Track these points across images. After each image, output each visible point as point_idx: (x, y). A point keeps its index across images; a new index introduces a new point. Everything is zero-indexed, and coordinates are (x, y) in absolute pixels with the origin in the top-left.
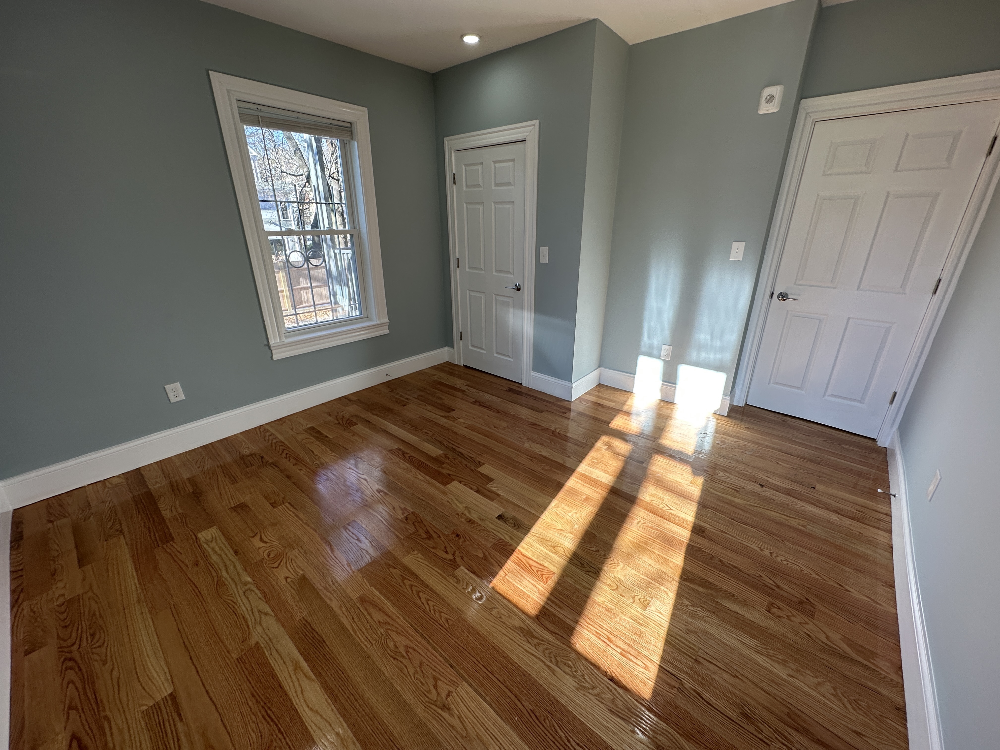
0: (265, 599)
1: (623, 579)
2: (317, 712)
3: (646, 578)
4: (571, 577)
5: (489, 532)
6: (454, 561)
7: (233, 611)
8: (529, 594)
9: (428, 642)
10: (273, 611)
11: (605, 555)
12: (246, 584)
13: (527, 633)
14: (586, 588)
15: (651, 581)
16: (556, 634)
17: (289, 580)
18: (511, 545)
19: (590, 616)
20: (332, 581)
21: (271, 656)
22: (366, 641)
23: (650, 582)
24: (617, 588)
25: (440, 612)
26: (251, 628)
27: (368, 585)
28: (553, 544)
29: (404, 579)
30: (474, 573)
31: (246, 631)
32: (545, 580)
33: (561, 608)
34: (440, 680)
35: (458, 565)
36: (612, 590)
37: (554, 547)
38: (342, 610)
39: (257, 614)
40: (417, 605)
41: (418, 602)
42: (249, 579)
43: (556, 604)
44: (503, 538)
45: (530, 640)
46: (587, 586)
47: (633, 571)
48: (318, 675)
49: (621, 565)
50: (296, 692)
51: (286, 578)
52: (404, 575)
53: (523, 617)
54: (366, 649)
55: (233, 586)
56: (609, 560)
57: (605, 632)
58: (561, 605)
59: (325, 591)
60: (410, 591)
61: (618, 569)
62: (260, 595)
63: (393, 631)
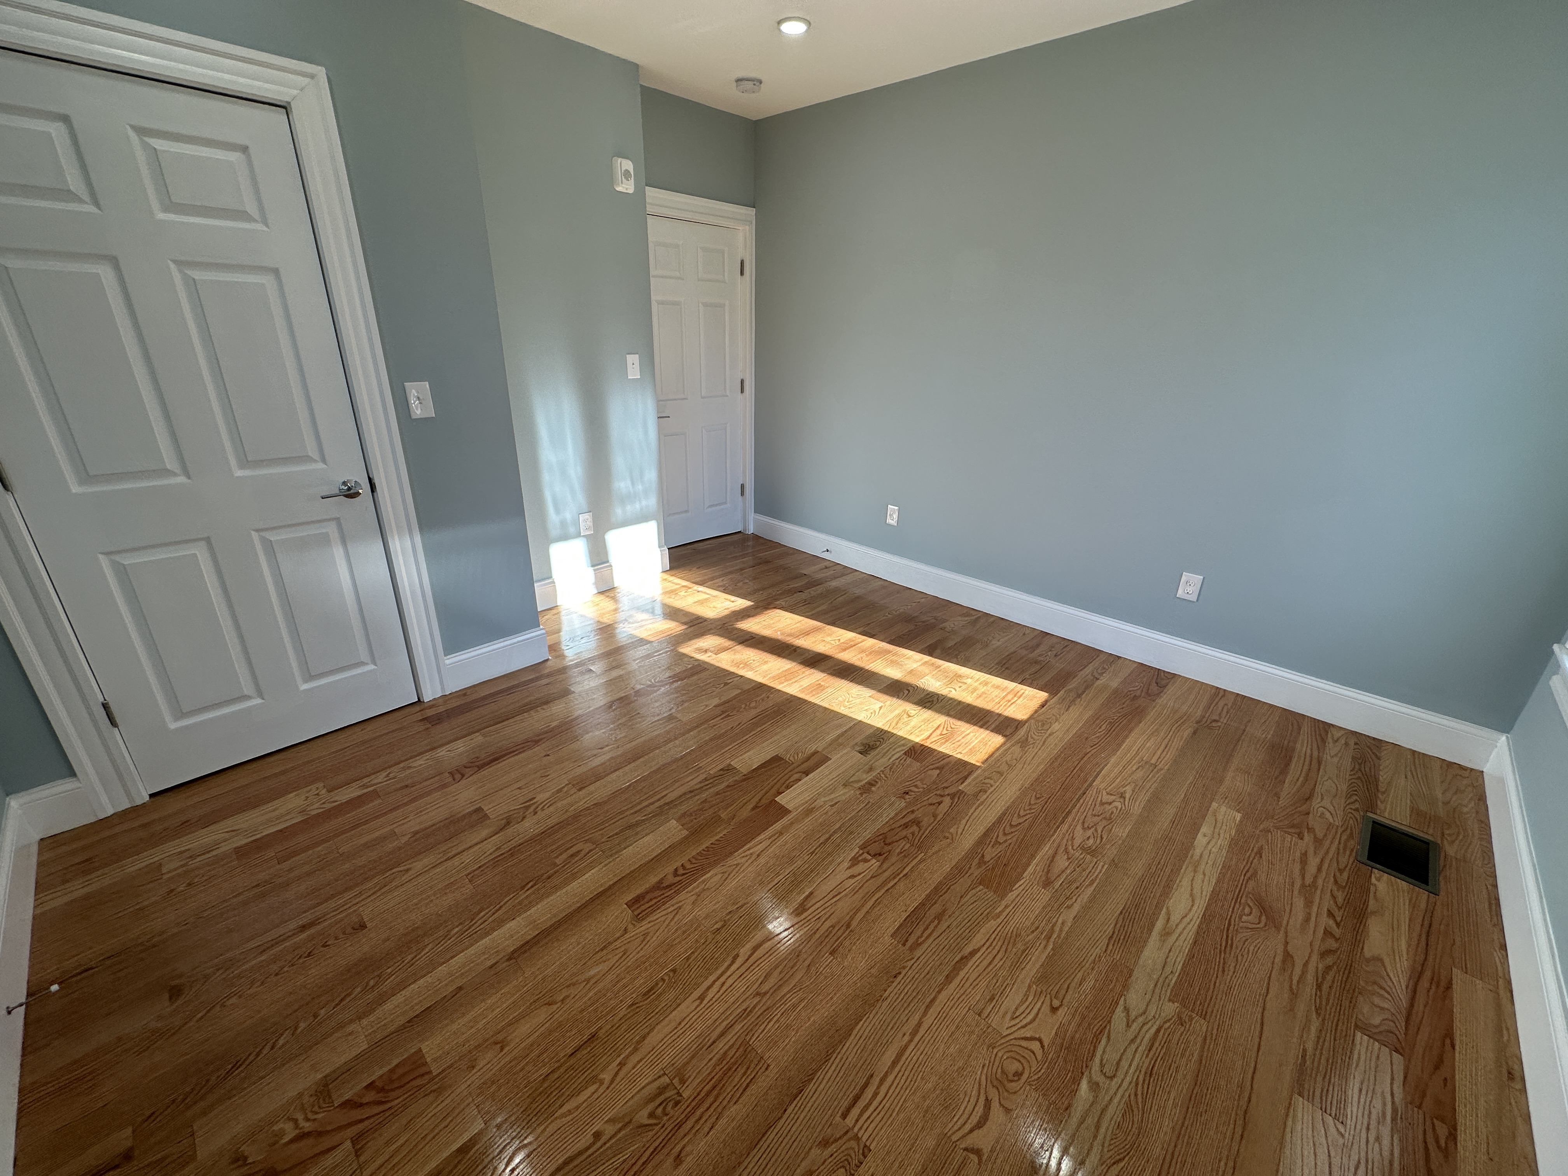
0: (1105, 1027)
2: (1191, 895)
5: (894, 764)
6: (952, 796)
7: (1150, 1076)
9: (1069, 812)
10: (1117, 1003)
12: (1095, 1086)
13: (1025, 743)
16: (1017, 727)
17: (1056, 1003)
18: (912, 746)
20: (1033, 932)
21: (1174, 971)
22: (1097, 867)
25: (1030, 804)
26: (1158, 1023)
27: (1022, 881)
29: (997, 843)
30: (966, 778)
31: (1166, 1029)
34: (1101, 800)
35: (958, 792)
37: (909, 716)
38: (1072, 905)
39: (1135, 1026)
40: (1031, 826)
41: (1026, 824)
42: (1084, 1085)
44: (901, 754)
45: (1031, 742)
48: (1158, 907)
50: (1189, 924)
51: (1054, 1010)
52: (992, 843)
53: (1010, 744)
54: (1106, 866)
55: (1111, 1110)
59: (1054, 936)
60: (1013, 834)
62: (1104, 1042)
63: (1072, 843)
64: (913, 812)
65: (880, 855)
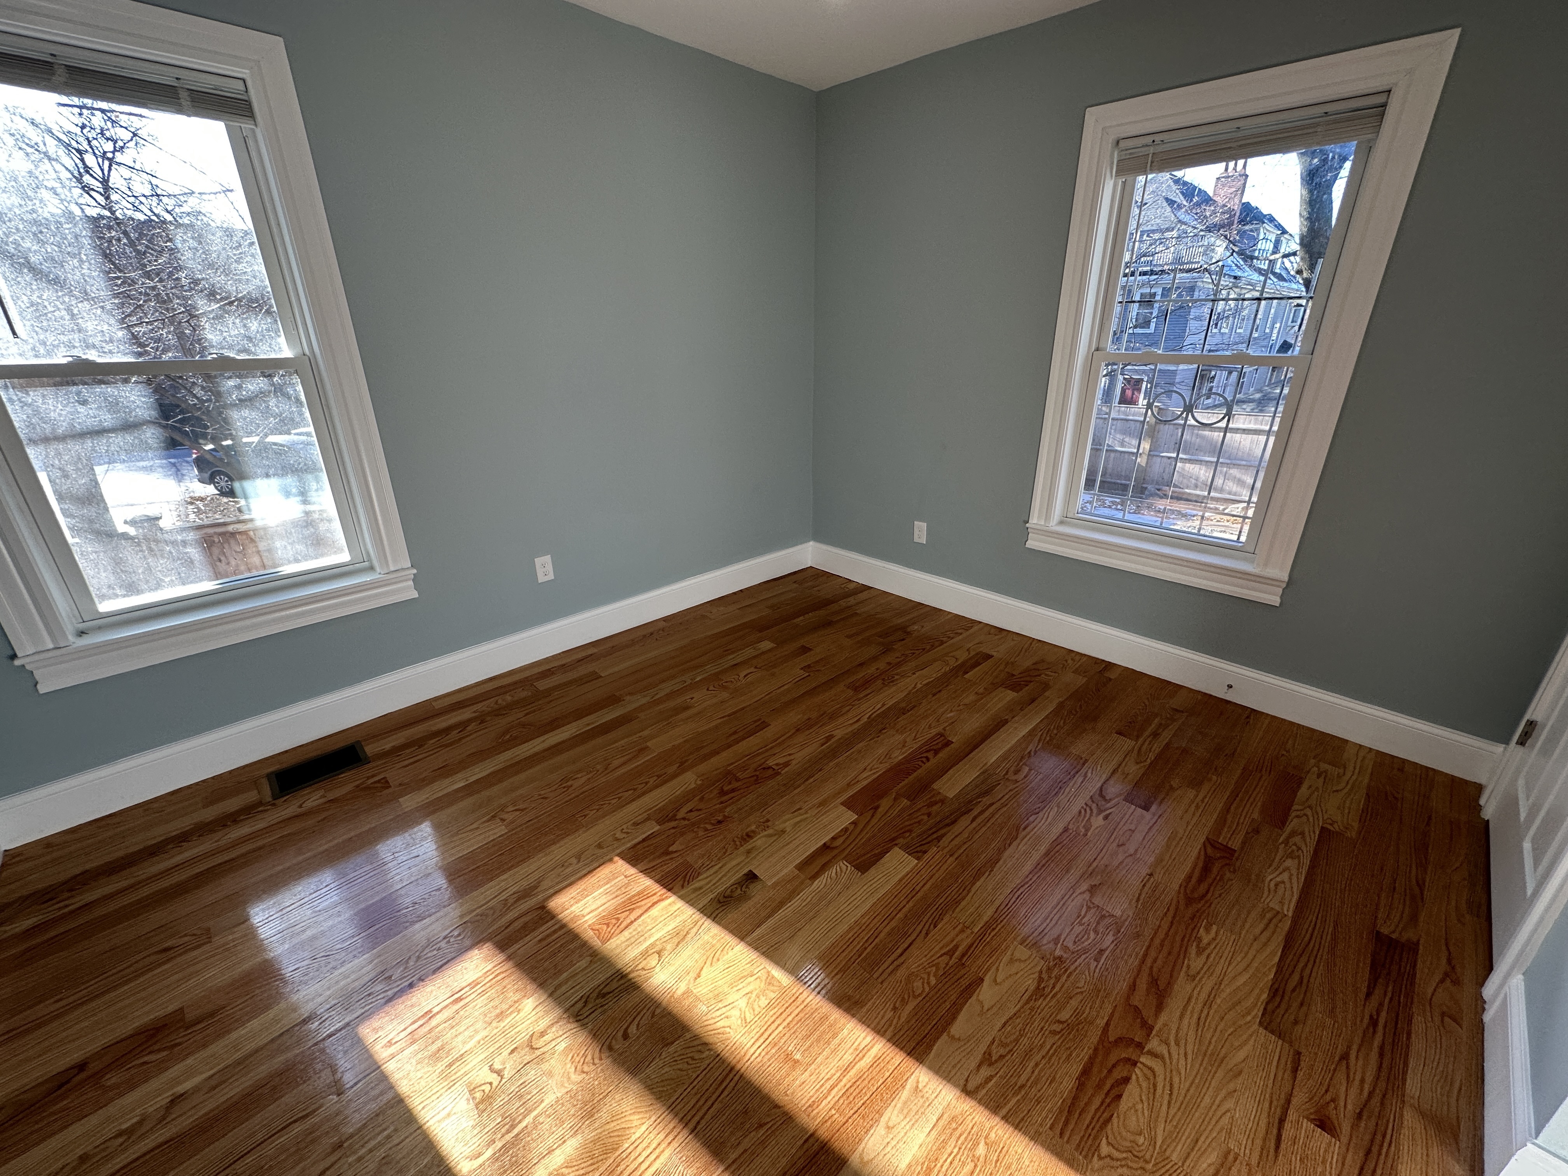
1: (545, 1066)
3: (524, 1124)
4: (586, 968)
5: (719, 859)
6: (672, 819)
8: (582, 902)
11: (610, 1048)
13: (526, 894)
14: (556, 989)
15: (516, 1131)
16: (506, 928)
18: (683, 887)
19: (506, 981)
23: (513, 1127)
24: (532, 1048)
28: (666, 953)
30: (643, 841)
32: (597, 927)
33: (540, 941)
34: (520, 813)
35: (664, 823)
36: (532, 1036)
37: (659, 953)
43: (548, 936)
44: (700, 878)
45: (516, 895)
46: (559, 992)
47: (550, 1099)
49: (576, 1078)
53: (552, 891)
56: (597, 1055)
57: (473, 996)
58: (544, 943)
61: (569, 1065)
64: (722, 803)
65: (764, 769)
